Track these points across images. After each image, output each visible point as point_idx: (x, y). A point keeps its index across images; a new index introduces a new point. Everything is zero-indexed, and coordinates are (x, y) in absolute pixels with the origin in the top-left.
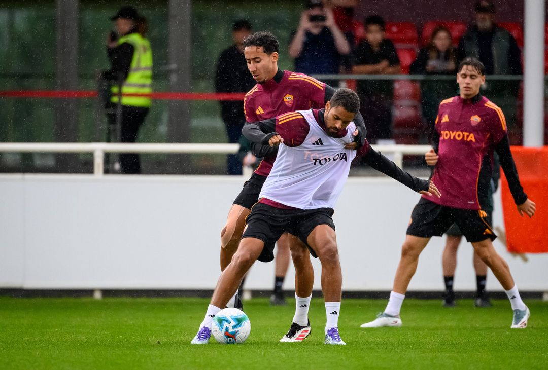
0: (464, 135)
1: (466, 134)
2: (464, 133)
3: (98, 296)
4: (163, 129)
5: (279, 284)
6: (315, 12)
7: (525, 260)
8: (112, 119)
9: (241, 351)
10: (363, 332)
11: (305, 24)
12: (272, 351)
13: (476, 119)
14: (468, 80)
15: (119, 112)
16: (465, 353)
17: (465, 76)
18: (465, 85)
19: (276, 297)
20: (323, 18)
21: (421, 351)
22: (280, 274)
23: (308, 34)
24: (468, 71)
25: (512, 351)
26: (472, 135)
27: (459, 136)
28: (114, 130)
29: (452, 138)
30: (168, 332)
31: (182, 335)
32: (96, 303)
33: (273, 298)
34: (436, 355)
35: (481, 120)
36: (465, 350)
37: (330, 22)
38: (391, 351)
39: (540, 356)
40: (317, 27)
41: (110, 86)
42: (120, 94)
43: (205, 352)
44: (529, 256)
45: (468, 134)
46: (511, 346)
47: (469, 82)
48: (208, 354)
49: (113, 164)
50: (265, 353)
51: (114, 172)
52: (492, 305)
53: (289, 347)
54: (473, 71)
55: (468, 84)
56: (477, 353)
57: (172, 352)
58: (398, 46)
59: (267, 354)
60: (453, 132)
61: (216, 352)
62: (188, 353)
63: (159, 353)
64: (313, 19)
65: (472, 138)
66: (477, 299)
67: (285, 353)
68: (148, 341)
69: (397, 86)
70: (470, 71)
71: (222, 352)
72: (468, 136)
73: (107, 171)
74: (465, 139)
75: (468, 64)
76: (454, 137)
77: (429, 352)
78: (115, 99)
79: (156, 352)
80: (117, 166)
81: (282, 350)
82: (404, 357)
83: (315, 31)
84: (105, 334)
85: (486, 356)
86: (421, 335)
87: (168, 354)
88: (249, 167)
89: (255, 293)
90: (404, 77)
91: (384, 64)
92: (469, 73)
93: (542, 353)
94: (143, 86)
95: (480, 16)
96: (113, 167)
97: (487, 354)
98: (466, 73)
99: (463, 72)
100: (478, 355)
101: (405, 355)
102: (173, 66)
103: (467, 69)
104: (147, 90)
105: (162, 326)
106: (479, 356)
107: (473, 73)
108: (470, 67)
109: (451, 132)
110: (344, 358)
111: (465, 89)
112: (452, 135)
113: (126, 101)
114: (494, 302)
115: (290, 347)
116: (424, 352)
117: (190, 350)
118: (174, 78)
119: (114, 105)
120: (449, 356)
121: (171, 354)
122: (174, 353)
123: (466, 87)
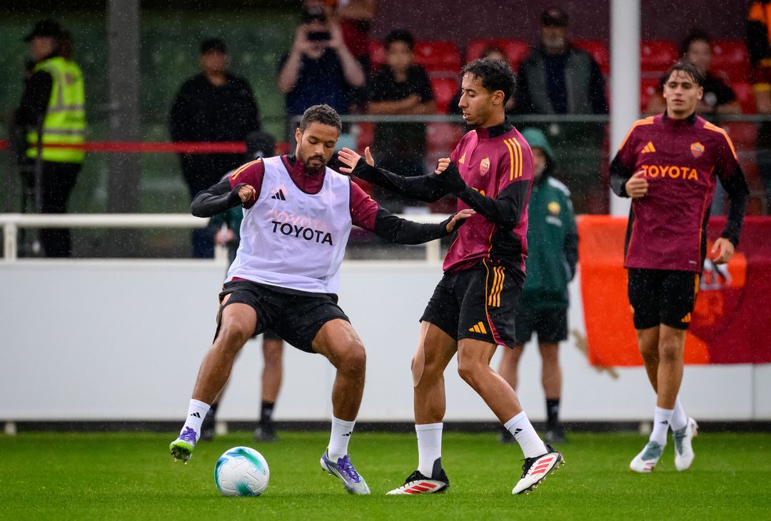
0: (682, 172)
1: (685, 169)
2: (682, 168)
3: (10, 430)
4: (101, 193)
5: (267, 412)
6: (315, 27)
7: (615, 376)
8: (29, 180)
9: (214, 508)
10: (386, 480)
11: (302, 45)
12: (259, 507)
13: (697, 148)
14: (679, 90)
15: (38, 170)
16: (531, 508)
17: (674, 85)
18: (675, 97)
19: (263, 430)
20: (326, 36)
21: (468, 506)
22: (269, 398)
23: (305, 58)
24: (679, 78)
25: (597, 504)
26: (694, 171)
27: (674, 172)
28: (33, 196)
29: (663, 175)
30: (111, 482)
31: (131, 485)
32: (9, 440)
33: (258, 432)
34: (489, 512)
35: (705, 149)
36: (531, 504)
37: (337, 41)
38: (426, 506)
39: (637, 512)
40: (316, 48)
41: (25, 133)
42: (40, 145)
43: (163, 508)
44: (621, 371)
45: (688, 169)
46: (597, 497)
47: (680, 92)
48: (167, 512)
49: (31, 243)
50: (247, 511)
51: (33, 255)
52: (568, 441)
53: (282, 501)
54: (686, 77)
55: (679, 95)
56: (548, 508)
57: (116, 509)
58: (433, 74)
59: (251, 512)
60: (664, 168)
61: (179, 509)
62: (139, 511)
63: (99, 511)
64: (312, 37)
65: (694, 175)
66: (547, 432)
67: (276, 511)
68: (82, 493)
69: (431, 131)
70: (682, 78)
71: (187, 510)
72: (688, 173)
73: (22, 254)
74: (684, 176)
75: (678, 68)
76: (667, 173)
77: (481, 507)
78: (32, 153)
79: (93, 510)
80: (37, 247)
81: (273, 506)
82: (445, 514)
83: (316, 54)
84: (20, 484)
85: (561, 512)
86: (468, 483)
87: (111, 512)
88: (223, 246)
89: (233, 426)
90: (441, 118)
91: (412, 100)
92: (680, 81)
93: (640, 508)
94: (69, 132)
95: (547, 31)
96: (31, 248)
97: (562, 510)
98: (677, 81)
99: (671, 79)
100: (549, 511)
101: (445, 511)
102: (115, 105)
103: (678, 75)
104: (75, 139)
105: (102, 472)
106: (551, 513)
107: (686, 81)
108: (682, 73)
109: (661, 168)
110: (359, 517)
111: (675, 102)
112: (664, 172)
113: (49, 154)
114: (572, 436)
115: (284, 501)
116: (473, 507)
117: (142, 507)
118: (115, 122)
119: (32, 161)
120: (508, 514)
121: (115, 512)
122: (119, 511)
123: (676, 100)
